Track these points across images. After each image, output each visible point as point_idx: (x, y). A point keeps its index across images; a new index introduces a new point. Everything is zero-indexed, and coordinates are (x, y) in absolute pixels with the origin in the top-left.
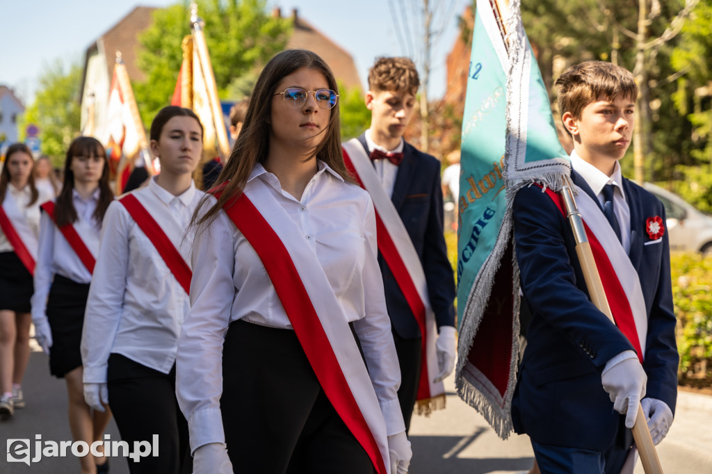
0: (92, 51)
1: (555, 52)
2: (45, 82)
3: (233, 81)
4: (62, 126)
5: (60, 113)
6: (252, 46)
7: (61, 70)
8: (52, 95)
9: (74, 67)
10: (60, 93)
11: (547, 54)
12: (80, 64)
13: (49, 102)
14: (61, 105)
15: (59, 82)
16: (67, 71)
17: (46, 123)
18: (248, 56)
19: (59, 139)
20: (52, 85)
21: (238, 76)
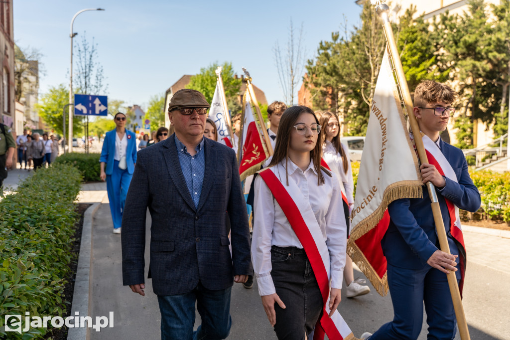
0: (168, 92)
1: (339, 90)
4: (158, 119)
5: (158, 115)
7: (157, 99)
8: (154, 108)
9: (162, 98)
10: (157, 107)
11: (336, 90)
12: (164, 97)
13: (153, 111)
14: (157, 112)
15: (157, 104)
16: (159, 100)
17: (152, 119)
19: (157, 125)
20: (154, 105)
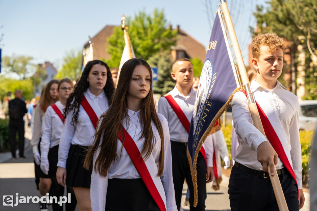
0: (87, 46)
2: (66, 60)
3: (149, 59)
6: (158, 43)
8: (69, 66)
10: (73, 65)
13: (68, 69)
14: (73, 70)
18: (156, 47)
20: (69, 62)
21: (151, 56)
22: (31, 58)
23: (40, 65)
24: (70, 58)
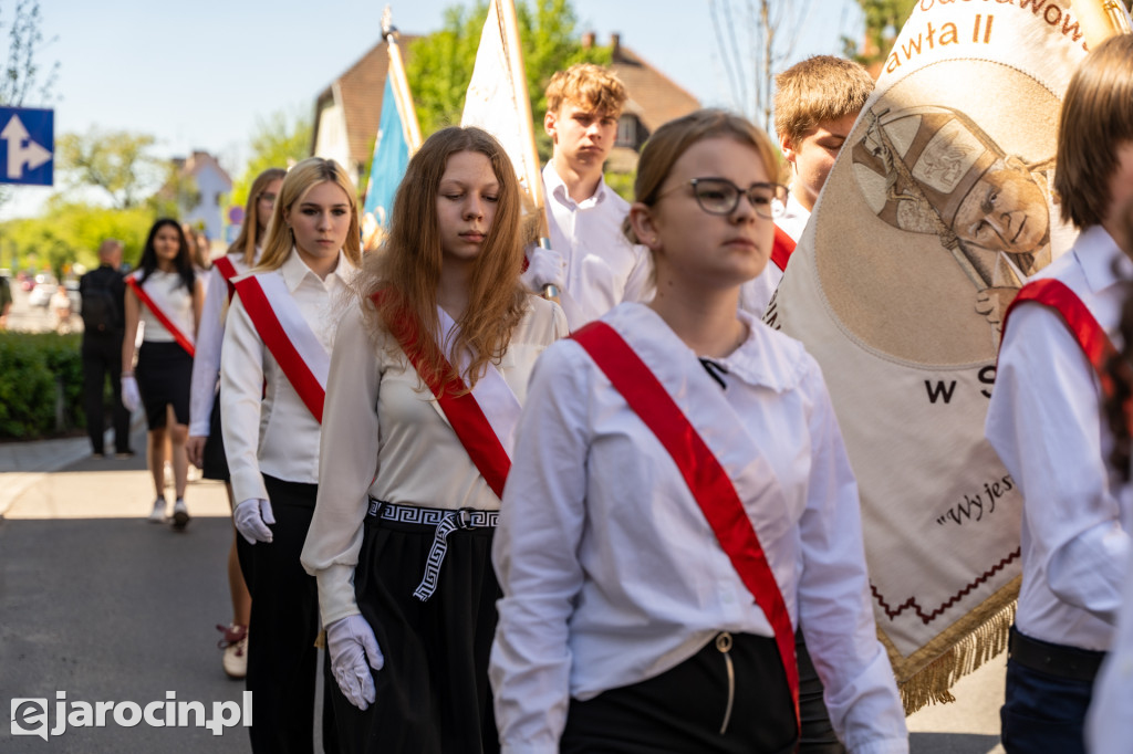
0: (325, 100)
2: (258, 148)
7: (282, 128)
9: (300, 125)
12: (309, 121)
16: (291, 131)
20: (269, 152)
22: (148, 140)
23: (178, 162)
24: (273, 140)
